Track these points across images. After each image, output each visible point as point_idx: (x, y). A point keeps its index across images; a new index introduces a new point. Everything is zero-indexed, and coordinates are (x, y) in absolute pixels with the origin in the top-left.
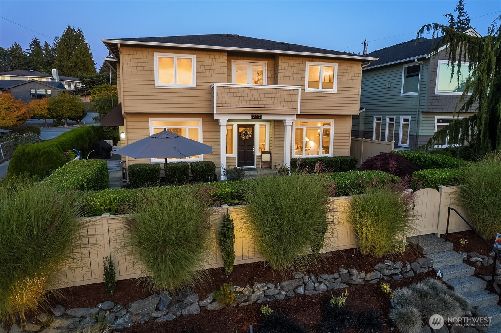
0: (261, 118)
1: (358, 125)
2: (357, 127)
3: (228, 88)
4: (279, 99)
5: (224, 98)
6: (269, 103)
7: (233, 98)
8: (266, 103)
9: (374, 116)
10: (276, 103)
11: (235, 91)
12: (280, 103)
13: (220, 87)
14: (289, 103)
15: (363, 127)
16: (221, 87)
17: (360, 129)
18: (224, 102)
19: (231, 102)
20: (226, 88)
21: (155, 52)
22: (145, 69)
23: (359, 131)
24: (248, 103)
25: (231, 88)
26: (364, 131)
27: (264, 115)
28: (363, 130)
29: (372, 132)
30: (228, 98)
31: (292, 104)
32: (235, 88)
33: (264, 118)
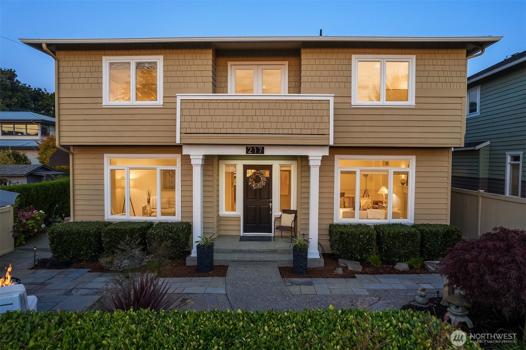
0: (263, 152)
1: (476, 168)
2: (476, 172)
3: (200, 101)
4: (291, 119)
5: (194, 119)
6: (274, 126)
7: (208, 119)
8: (267, 125)
9: (507, 153)
10: (286, 125)
11: (212, 106)
12: (293, 126)
13: (187, 101)
14: (311, 125)
15: (487, 172)
16: (190, 101)
17: (481, 176)
18: (192, 125)
19: (204, 125)
20: (197, 101)
21: (105, 55)
22: (91, 80)
23: (479, 179)
24: (235, 125)
25: (205, 101)
26: (489, 179)
27: (268, 147)
28: (486, 176)
29: (504, 180)
30: (199, 119)
31: (317, 126)
32: (212, 101)
33: (268, 152)
